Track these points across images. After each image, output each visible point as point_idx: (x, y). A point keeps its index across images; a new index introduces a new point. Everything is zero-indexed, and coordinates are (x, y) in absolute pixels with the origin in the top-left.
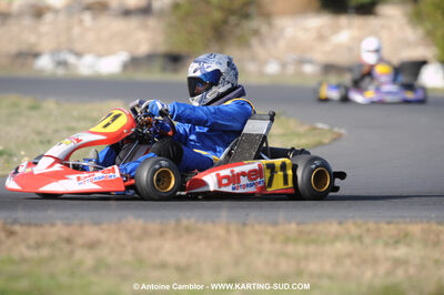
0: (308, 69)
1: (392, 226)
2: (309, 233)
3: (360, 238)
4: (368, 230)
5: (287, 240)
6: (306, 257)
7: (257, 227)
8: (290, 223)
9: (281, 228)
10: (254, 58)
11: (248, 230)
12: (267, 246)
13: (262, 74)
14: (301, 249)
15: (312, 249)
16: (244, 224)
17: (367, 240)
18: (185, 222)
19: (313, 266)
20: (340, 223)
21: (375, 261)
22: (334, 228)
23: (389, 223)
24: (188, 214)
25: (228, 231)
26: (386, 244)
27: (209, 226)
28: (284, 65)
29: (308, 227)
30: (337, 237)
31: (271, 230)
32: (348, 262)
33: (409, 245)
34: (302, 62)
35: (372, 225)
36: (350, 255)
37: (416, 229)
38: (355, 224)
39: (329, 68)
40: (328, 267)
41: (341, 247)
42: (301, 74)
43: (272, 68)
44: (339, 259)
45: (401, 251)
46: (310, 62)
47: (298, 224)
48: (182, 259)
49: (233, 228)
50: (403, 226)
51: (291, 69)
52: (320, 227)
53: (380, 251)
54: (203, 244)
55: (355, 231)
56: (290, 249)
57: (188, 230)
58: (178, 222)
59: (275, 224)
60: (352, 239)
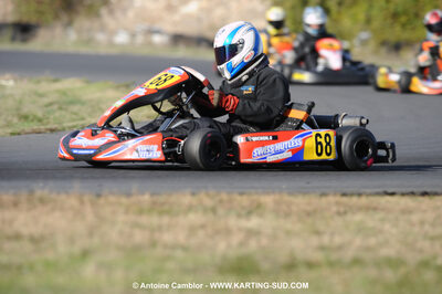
0: (157, 39)
1: (245, 197)
2: (163, 204)
3: (214, 210)
4: (221, 201)
5: (141, 212)
6: (160, 228)
7: (112, 199)
8: (143, 194)
9: (134, 199)
10: (103, 28)
11: (102, 201)
12: (121, 218)
13: (111, 44)
14: (154, 220)
15: (165, 220)
16: (99, 196)
17: (221, 211)
18: (39, 193)
19: (167, 237)
20: (193, 194)
21: (228, 232)
22: (186, 199)
23: (241, 194)
24: (41, 185)
25: (82, 202)
26: (239, 216)
27: (63, 197)
28: (133, 35)
29: (162, 199)
30: (190, 208)
31: (124, 200)
32: (201, 233)
33: (261, 216)
34: (151, 32)
35: (224, 196)
36: (203, 227)
37: (268, 200)
38: (208, 195)
39: (178, 39)
40: (182, 238)
41: (194, 218)
42: (150, 44)
43: (122, 38)
44: (192, 230)
45: (254, 222)
46: (158, 32)
47: (152, 195)
48: (35, 230)
49: (86, 198)
50: (255, 197)
51: (140, 39)
52: (174, 198)
53: (233, 222)
54: (57, 214)
55: (208, 202)
56: (144, 220)
57: (42, 201)
58: (31, 192)
59: (129, 195)
60: (205, 210)
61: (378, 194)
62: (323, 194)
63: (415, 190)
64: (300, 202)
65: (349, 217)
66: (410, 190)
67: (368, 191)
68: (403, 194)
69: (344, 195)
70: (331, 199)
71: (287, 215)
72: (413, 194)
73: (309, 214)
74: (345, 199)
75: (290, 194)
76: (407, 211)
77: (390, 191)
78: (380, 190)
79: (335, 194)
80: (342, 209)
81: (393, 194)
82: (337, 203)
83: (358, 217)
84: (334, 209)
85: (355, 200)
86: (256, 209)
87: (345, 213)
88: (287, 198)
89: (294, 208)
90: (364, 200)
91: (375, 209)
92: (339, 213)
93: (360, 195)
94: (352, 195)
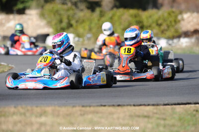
3: (24, 114)
4: (28, 110)
17: (28, 114)
20: (15, 107)
22: (12, 109)
23: (37, 107)
26: (36, 116)
30: (14, 113)
33: (46, 116)
35: (29, 108)
37: (49, 109)
41: (16, 118)
44: (15, 123)
45: (43, 119)
50: (43, 108)
53: (33, 119)
55: (22, 111)
60: (21, 114)
61: (98, 106)
62: (74, 106)
63: (114, 104)
64: (64, 110)
65: (86, 116)
66: (112, 104)
67: (94, 104)
68: (109, 106)
69: (83, 106)
70: (77, 108)
71: (58, 116)
72: (113, 105)
73: (67, 115)
74: (83, 109)
75: (59, 106)
76: (111, 113)
77: (104, 104)
78: (99, 104)
79: (79, 106)
80: (82, 113)
81: (105, 106)
82: (80, 110)
83: (90, 116)
84: (79, 113)
85: (88, 109)
86: (44, 113)
87: (84, 115)
88: (57, 108)
89: (61, 113)
90: (92, 109)
91: (97, 113)
92: (81, 115)
93: (90, 106)
94: (87, 106)
